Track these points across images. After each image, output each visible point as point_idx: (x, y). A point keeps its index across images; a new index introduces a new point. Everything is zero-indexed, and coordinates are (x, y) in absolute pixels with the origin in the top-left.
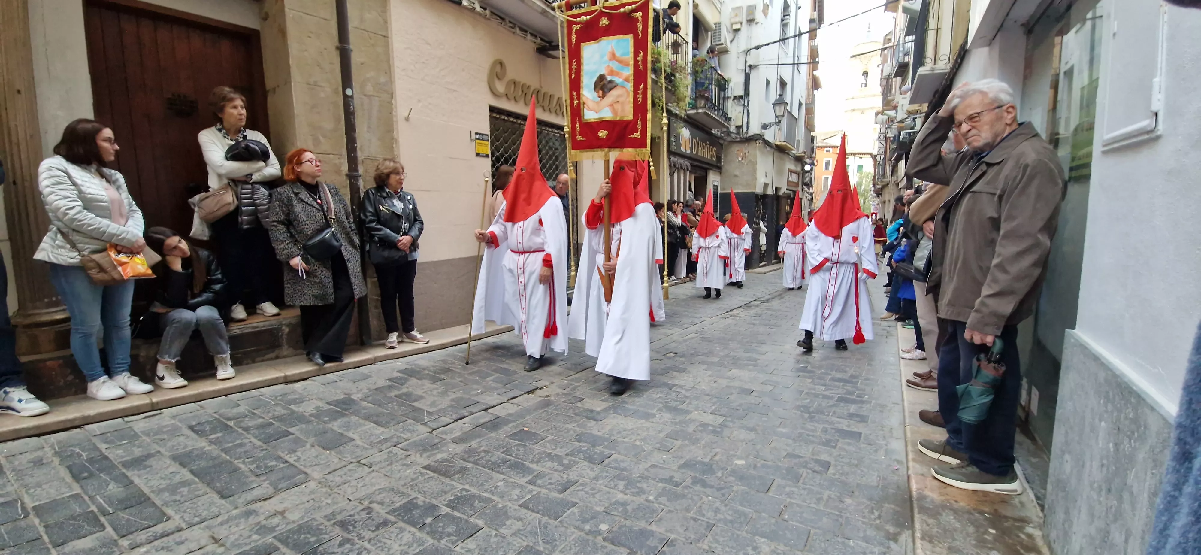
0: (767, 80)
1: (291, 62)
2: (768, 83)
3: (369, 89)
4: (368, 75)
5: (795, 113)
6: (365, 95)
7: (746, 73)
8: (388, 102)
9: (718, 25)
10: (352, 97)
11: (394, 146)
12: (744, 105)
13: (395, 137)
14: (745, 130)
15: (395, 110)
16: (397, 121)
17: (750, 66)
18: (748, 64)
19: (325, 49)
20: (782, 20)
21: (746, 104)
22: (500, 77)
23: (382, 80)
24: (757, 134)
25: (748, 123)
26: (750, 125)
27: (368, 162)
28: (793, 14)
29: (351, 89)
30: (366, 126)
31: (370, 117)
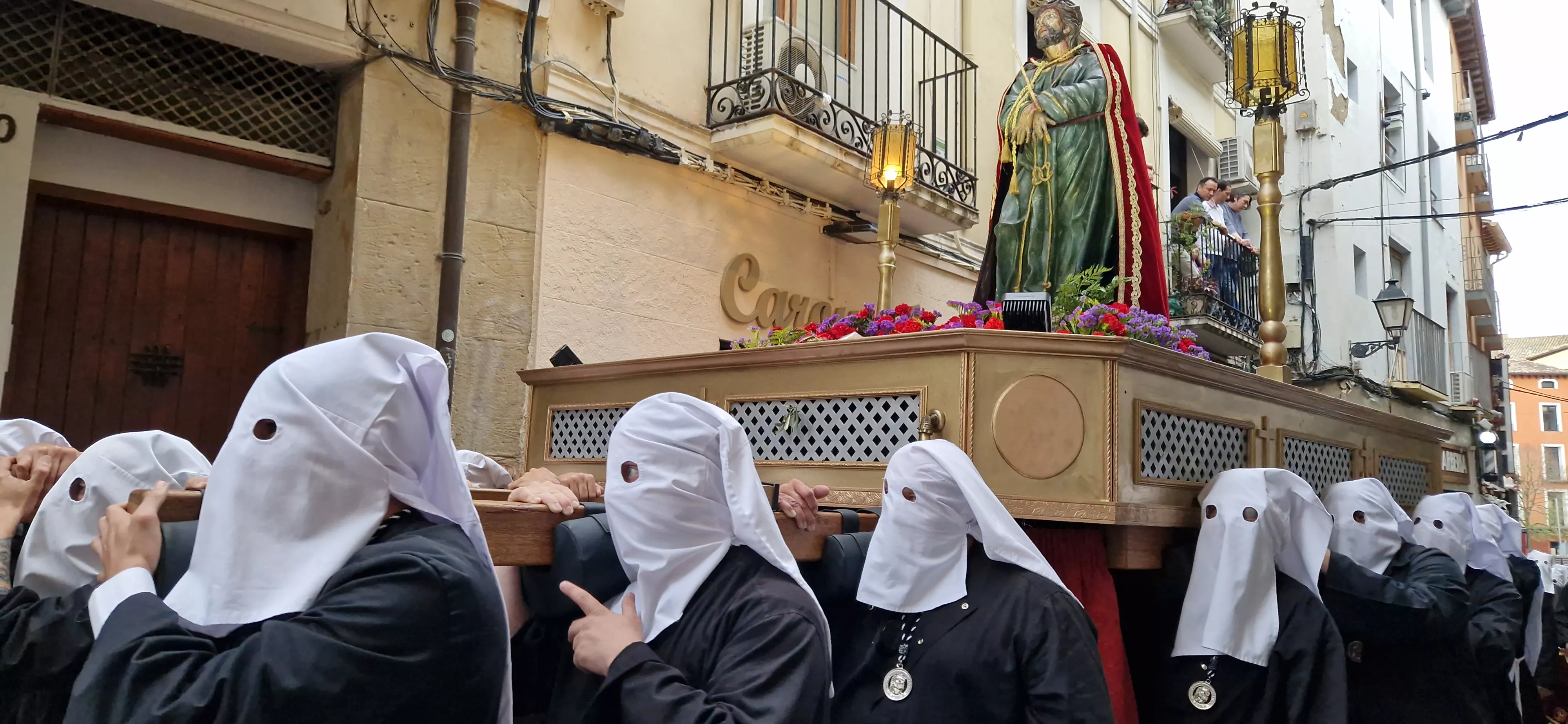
0: (1356, 248)
1: (351, 289)
2: (1359, 255)
3: (487, 328)
4: (488, 303)
5: (1439, 316)
6: (478, 339)
7: (1303, 238)
8: (520, 350)
9: (1231, 144)
10: (452, 345)
12: (1303, 304)
14: (1309, 357)
17: (1311, 222)
18: (1305, 219)
19: (417, 262)
20: (1384, 125)
21: (1308, 302)
22: (744, 287)
23: (514, 308)
24: (1342, 368)
25: (1315, 341)
26: (1322, 348)
28: (1409, 110)
29: (455, 331)
30: (472, 395)
31: (482, 378)
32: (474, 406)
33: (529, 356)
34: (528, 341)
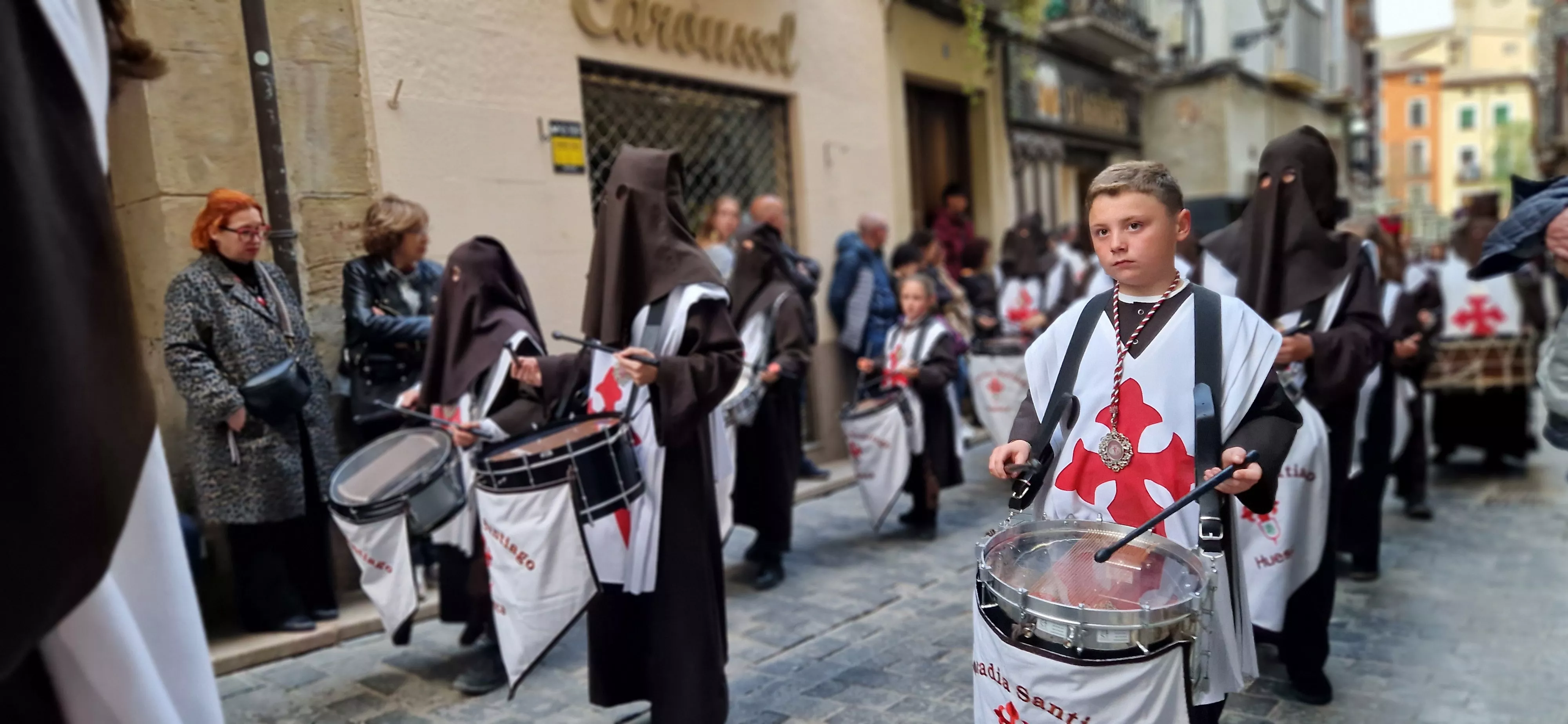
3: (307, 48)
4: (303, 19)
5: (1316, 2)
6: (299, 62)
8: (350, 73)
10: (268, 68)
11: (369, 165)
13: (370, 145)
14: (1192, 54)
15: (364, 87)
16: (371, 112)
23: (334, 24)
24: (1224, 62)
25: (1199, 37)
26: (1205, 41)
27: (313, 204)
29: (268, 51)
30: (303, 127)
31: (311, 107)
32: (309, 139)
33: (361, 80)
34: (358, 62)
